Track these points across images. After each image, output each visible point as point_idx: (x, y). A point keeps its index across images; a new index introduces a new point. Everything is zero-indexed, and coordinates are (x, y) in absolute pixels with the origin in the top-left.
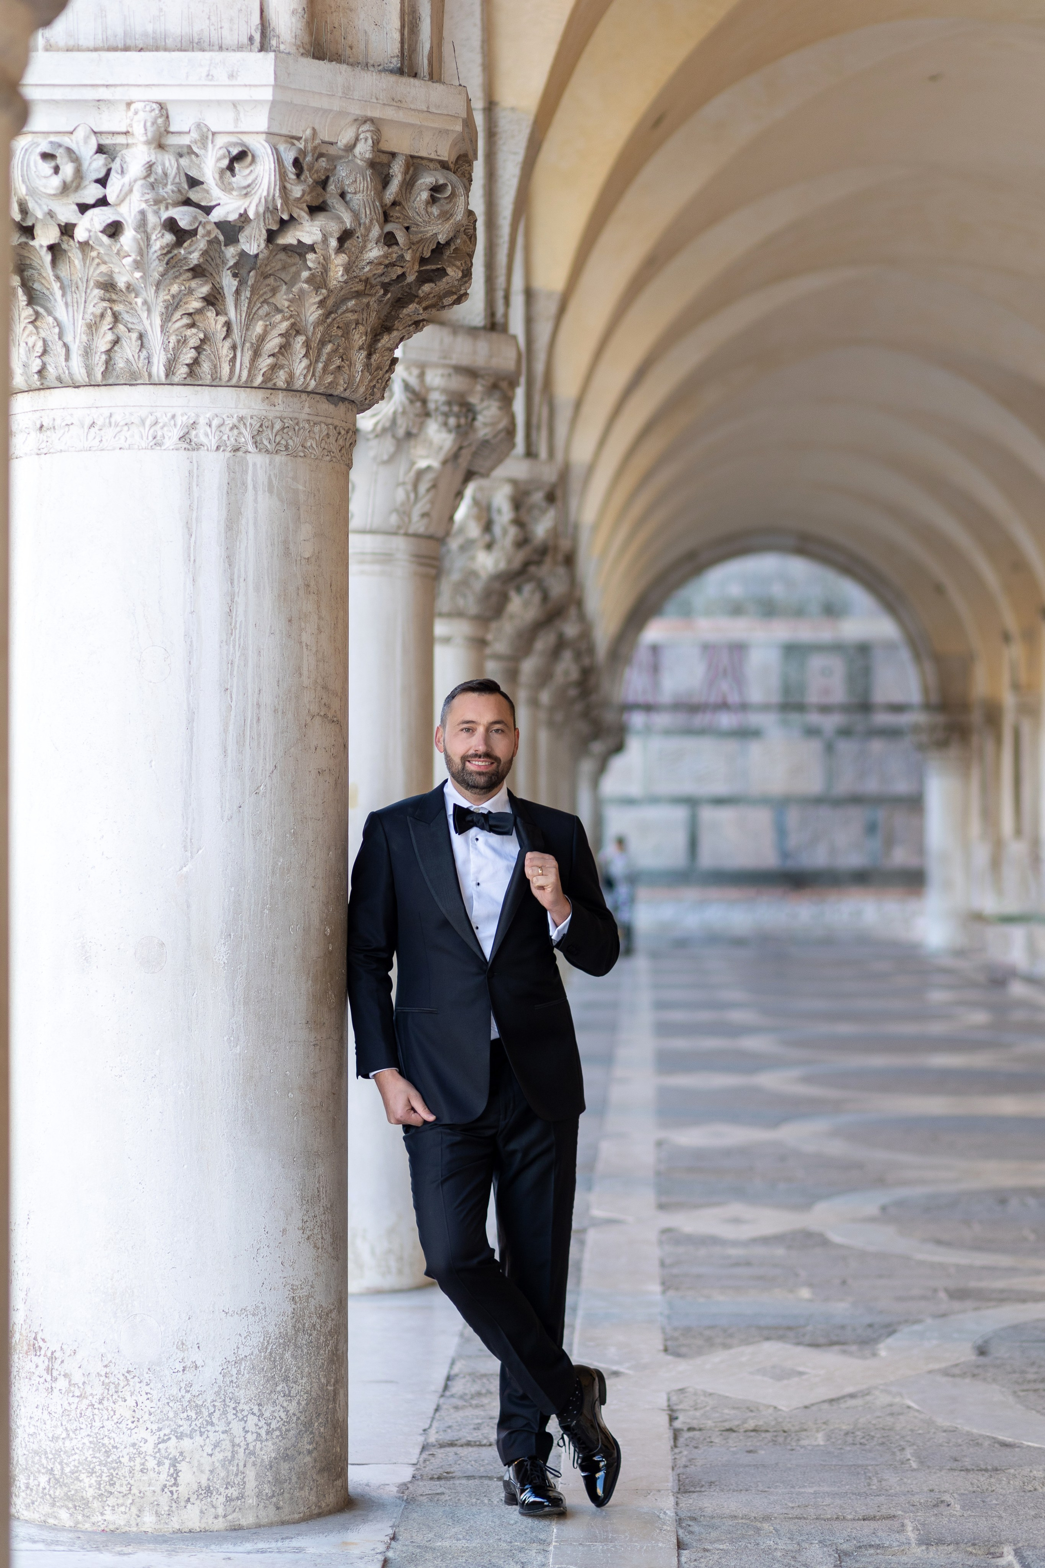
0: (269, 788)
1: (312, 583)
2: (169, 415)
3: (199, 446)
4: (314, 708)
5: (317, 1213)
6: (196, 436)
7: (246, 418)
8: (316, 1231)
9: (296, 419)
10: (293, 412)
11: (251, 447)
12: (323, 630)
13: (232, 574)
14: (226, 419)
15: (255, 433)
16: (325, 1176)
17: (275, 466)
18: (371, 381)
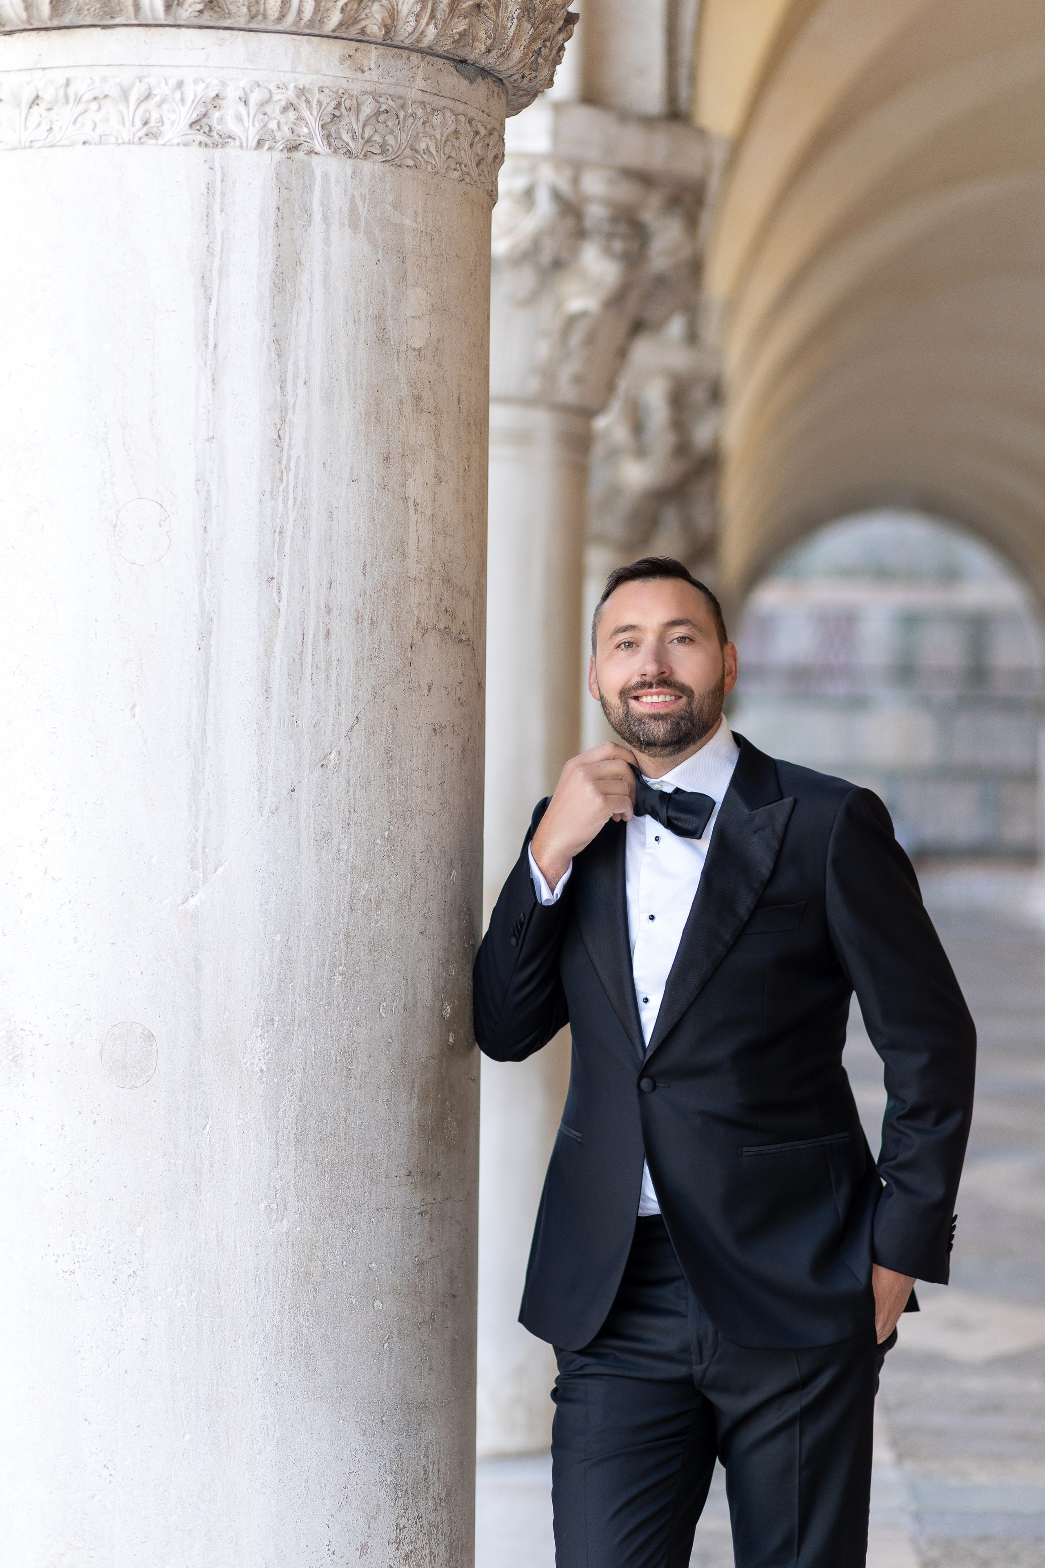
0: (345, 757)
1: (427, 394)
2: (172, 82)
3: (226, 139)
4: (427, 616)
5: (422, 1510)
6: (221, 120)
7: (310, 91)
8: (420, 1544)
9: (400, 97)
10: (397, 84)
11: (319, 144)
12: (444, 479)
13: (284, 372)
14: (274, 90)
15: (327, 119)
16: (438, 1443)
17: (362, 180)
18: (533, 40)
